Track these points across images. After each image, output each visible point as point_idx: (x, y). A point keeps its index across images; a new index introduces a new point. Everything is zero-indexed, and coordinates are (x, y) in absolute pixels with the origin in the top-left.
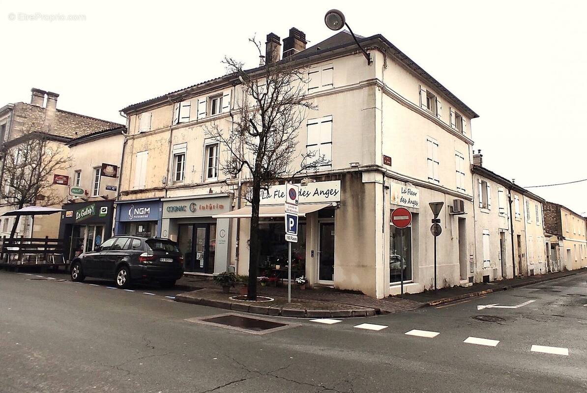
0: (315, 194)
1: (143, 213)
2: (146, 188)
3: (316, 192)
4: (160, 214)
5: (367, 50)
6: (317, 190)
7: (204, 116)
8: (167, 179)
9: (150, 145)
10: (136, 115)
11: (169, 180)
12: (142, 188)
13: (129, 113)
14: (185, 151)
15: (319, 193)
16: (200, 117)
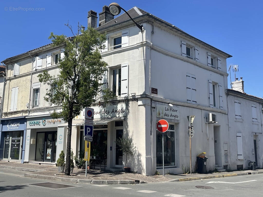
0: (112, 112)
1: (15, 126)
2: (17, 110)
3: (113, 111)
4: (25, 127)
5: (141, 23)
6: (113, 110)
7: (50, 65)
8: (29, 104)
9: (19, 83)
10: (11, 64)
11: (31, 105)
12: (15, 110)
13: (7, 64)
14: (40, 87)
15: (114, 112)
16: (48, 66)
